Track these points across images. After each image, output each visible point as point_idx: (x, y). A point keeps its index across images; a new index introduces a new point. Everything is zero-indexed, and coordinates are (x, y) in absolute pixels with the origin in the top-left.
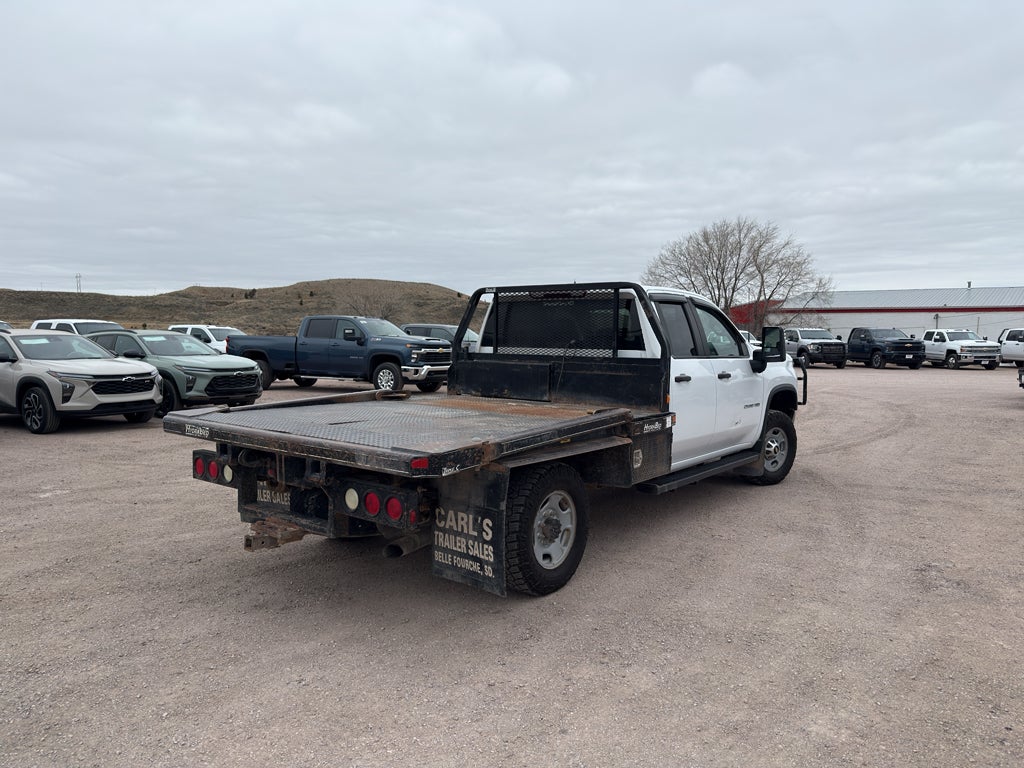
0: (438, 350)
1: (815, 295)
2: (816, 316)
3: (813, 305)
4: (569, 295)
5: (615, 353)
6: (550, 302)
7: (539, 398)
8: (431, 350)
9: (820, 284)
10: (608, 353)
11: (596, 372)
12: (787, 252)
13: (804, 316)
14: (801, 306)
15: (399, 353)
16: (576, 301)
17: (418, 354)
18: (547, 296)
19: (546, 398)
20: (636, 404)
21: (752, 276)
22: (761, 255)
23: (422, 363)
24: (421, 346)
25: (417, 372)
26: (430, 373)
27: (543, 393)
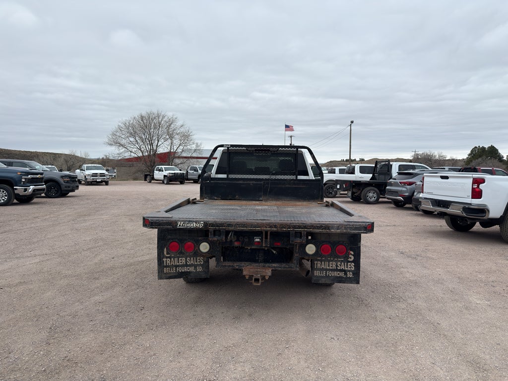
0: (38, 176)
1: (195, 150)
2: (196, 160)
3: (195, 155)
4: (269, 150)
5: (297, 177)
6: (257, 153)
7: (257, 199)
8: (35, 176)
9: (197, 146)
10: (293, 177)
11: (287, 186)
12: (182, 130)
13: (191, 160)
14: (189, 156)
15: (12, 178)
16: (272, 153)
17: (25, 179)
18: (256, 150)
19: (261, 199)
20: (308, 199)
21: (166, 140)
22: (170, 130)
23: (29, 184)
24: (28, 173)
25: (26, 190)
26: (34, 190)
27: (261, 196)
